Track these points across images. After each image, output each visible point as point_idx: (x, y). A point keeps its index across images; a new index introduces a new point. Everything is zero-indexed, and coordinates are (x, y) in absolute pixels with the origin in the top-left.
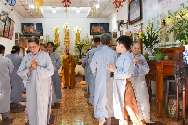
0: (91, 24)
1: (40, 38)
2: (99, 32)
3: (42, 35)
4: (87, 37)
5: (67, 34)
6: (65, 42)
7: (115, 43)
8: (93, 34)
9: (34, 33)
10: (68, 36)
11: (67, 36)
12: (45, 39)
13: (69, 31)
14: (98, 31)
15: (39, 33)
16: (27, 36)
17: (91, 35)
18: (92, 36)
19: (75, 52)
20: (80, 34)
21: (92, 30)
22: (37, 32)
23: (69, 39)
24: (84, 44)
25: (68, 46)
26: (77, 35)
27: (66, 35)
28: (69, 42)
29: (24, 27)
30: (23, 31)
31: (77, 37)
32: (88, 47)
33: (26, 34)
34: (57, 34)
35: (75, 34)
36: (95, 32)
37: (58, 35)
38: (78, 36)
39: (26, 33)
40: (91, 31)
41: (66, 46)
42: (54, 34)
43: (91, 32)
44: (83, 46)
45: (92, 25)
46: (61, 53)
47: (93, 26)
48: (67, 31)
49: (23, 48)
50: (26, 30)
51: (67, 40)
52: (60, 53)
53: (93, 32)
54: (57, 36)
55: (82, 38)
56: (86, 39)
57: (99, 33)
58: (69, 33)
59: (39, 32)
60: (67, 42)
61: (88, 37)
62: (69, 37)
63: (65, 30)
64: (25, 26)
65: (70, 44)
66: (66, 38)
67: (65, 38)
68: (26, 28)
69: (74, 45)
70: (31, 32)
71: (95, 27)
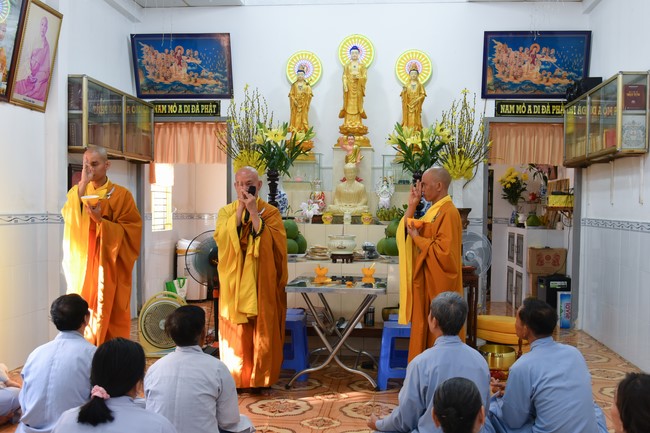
0: (487, 34)
1: (218, 110)
2: (535, 81)
3: (230, 96)
4: (465, 106)
5: (356, 88)
6: (345, 131)
7: (633, 138)
8: (500, 92)
9: (192, 87)
10: (360, 100)
11: (352, 102)
12: (241, 115)
13: (368, 75)
14: (525, 77)
15: (217, 85)
16: (155, 103)
17: (485, 96)
18: (491, 103)
19: (392, 188)
20: (428, 90)
21: (493, 67)
22: (205, 81)
23: (363, 116)
24: (442, 144)
25: (356, 153)
26: (406, 96)
27: (347, 95)
28: (363, 131)
29: (141, 54)
30: (141, 73)
31: (406, 109)
32: (467, 163)
33: (153, 93)
34: (299, 92)
35: (401, 90)
36: (511, 79)
37: (308, 97)
38: (413, 102)
39: (151, 84)
40: (489, 72)
41: (343, 154)
42: (288, 90)
43: (490, 80)
44: (442, 153)
45: (491, 39)
46: (317, 193)
47: (499, 45)
48: (353, 73)
49: (132, 161)
50: (150, 71)
51: (353, 123)
52: (309, 192)
53: (498, 83)
54: (300, 102)
55: (434, 112)
56: (458, 121)
57: (531, 84)
58: (363, 87)
59: (215, 78)
60: (353, 134)
61: (471, 105)
62: (366, 108)
63: (347, 71)
64: (146, 48)
65: (367, 142)
66: (350, 111)
67: (343, 114)
68: (152, 60)
69: (392, 151)
70: (174, 83)
71: (513, 53)
